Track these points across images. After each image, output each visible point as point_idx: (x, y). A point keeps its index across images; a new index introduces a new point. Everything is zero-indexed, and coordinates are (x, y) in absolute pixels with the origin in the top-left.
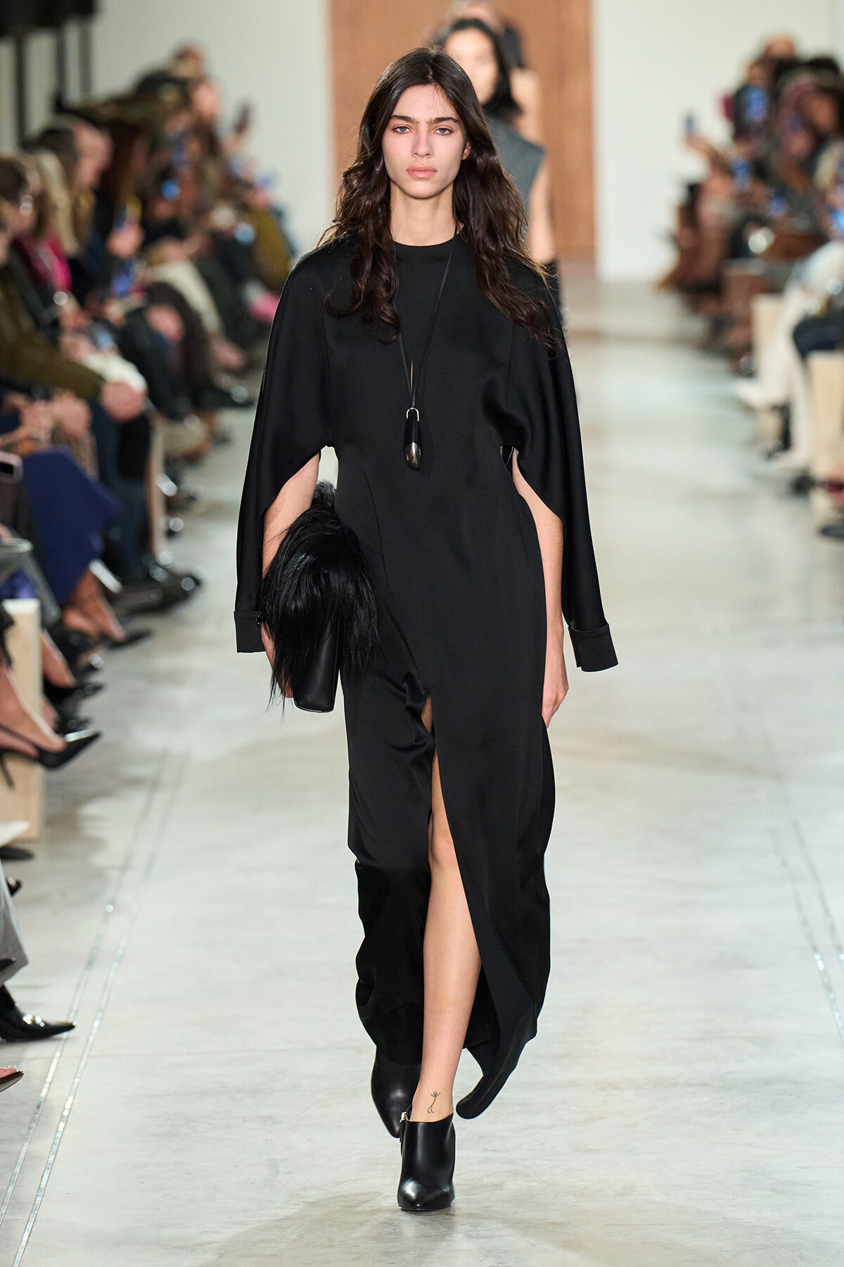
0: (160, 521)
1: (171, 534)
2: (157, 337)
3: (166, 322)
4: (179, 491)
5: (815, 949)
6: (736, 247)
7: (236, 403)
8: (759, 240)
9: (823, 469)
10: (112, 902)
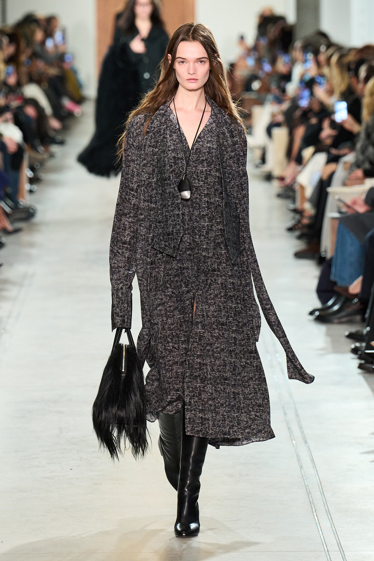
0: (27, 187)
1: (31, 191)
2: (27, 117)
3: (30, 111)
4: (34, 175)
5: (267, 352)
6: (247, 87)
7: (56, 142)
8: (256, 85)
9: (277, 172)
10: (4, 329)
